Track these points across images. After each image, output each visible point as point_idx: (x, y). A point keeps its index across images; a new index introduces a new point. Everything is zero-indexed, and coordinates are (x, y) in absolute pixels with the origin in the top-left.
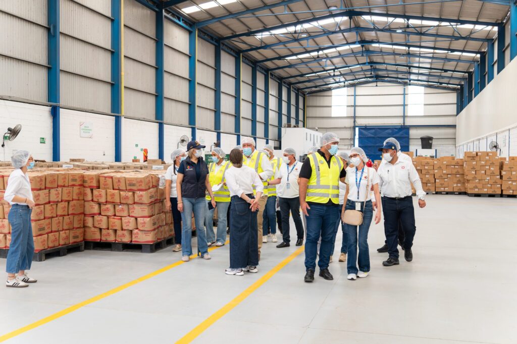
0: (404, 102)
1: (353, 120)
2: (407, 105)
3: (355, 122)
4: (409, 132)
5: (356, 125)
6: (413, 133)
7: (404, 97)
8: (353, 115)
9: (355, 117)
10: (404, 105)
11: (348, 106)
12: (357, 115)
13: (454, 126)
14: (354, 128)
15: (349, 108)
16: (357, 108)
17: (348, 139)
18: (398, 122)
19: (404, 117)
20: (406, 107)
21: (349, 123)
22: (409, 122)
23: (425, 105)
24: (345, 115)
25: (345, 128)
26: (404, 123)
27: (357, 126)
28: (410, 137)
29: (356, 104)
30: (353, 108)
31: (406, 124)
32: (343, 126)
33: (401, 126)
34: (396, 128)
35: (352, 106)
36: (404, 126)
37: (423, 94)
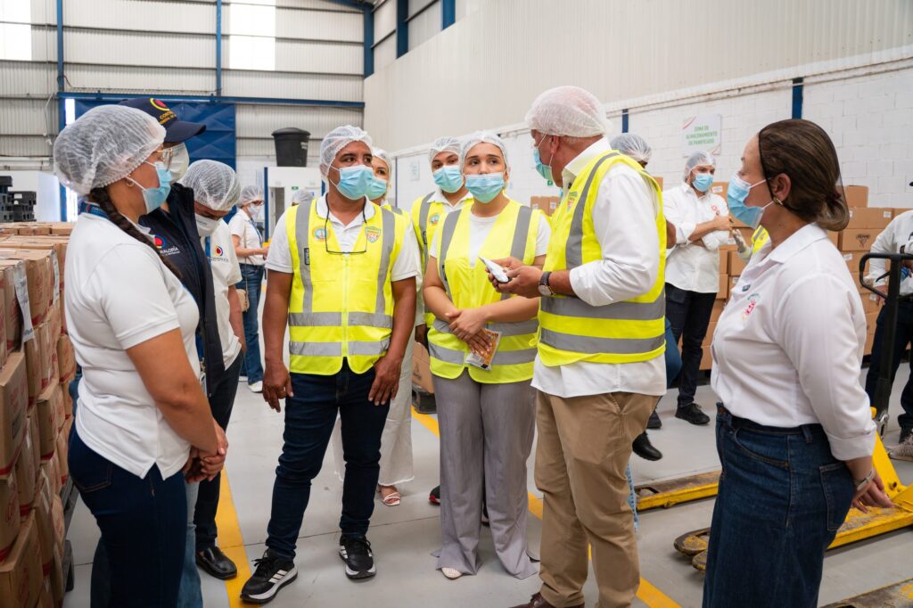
0: (219, 28)
1: (54, 74)
2: (227, 36)
3: (61, 78)
4: (233, 117)
5: (67, 89)
6: (247, 121)
7: (219, 12)
8: (54, 58)
9: (60, 65)
10: (219, 37)
11: (36, 26)
12: (68, 58)
13: (358, 107)
14: (59, 99)
15: (42, 33)
16: (67, 35)
17: (41, 136)
18: (202, 85)
19: (219, 71)
20: (224, 42)
21: (42, 83)
22: (232, 88)
23: (279, 39)
24: (27, 56)
25: (29, 99)
26: (219, 90)
27: (70, 95)
28: (239, 134)
29: (66, 23)
30: (54, 35)
31: (225, 93)
32: (22, 93)
33: (211, 97)
34: (194, 105)
35: (50, 27)
36: (219, 97)
37: (274, 8)
